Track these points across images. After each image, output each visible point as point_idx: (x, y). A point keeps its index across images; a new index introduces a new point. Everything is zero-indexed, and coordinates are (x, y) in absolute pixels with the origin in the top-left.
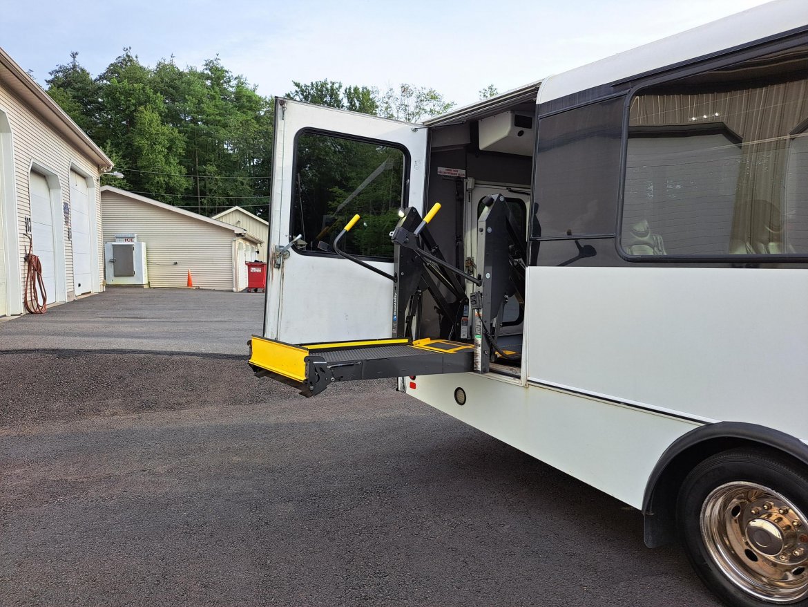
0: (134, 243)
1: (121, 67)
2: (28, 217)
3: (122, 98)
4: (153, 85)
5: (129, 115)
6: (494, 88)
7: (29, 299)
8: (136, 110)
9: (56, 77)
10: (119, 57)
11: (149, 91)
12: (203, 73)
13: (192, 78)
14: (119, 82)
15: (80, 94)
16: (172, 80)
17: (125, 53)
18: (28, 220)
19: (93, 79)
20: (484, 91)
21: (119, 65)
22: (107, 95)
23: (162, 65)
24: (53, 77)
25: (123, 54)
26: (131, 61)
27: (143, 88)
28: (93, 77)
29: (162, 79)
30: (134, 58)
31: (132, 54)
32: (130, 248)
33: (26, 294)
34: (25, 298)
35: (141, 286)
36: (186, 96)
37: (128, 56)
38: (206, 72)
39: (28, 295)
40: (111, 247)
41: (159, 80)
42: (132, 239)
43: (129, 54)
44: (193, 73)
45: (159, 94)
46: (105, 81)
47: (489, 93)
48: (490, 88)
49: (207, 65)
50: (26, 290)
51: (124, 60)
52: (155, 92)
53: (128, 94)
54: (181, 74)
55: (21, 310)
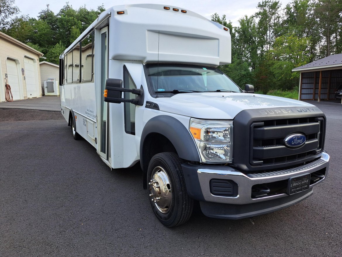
0: (54, 81)
1: (65, 10)
2: (6, 73)
3: (65, 23)
4: (77, 17)
5: (68, 30)
6: (217, 14)
7: (7, 97)
8: (70, 28)
9: (42, 15)
10: (64, 6)
11: (76, 20)
12: (97, 12)
13: (92, 14)
14: (64, 16)
15: (50, 21)
16: (85, 15)
17: (66, 4)
18: (6, 74)
19: (55, 15)
20: (213, 16)
21: (65, 9)
22: (60, 22)
23: (81, 9)
24: (40, 15)
25: (66, 5)
26: (69, 7)
27: (73, 19)
28: (55, 14)
29: (81, 15)
30: (71, 6)
31: (70, 5)
32: (53, 83)
33: (6, 96)
34: (6, 97)
35: (56, 96)
36: (90, 22)
37: (68, 6)
38: (98, 11)
39: (7, 96)
40: (46, 82)
41: (79, 15)
42: (53, 79)
43: (68, 5)
44: (93, 12)
45: (79, 21)
46: (59, 16)
47: (215, 16)
48: (215, 14)
49: (99, 8)
50: (6, 95)
51: (66, 7)
52: (78, 20)
53: (68, 21)
54: (88, 12)
55: (4, 100)
